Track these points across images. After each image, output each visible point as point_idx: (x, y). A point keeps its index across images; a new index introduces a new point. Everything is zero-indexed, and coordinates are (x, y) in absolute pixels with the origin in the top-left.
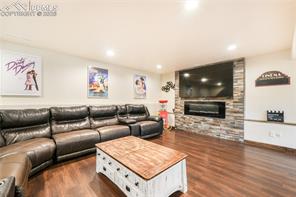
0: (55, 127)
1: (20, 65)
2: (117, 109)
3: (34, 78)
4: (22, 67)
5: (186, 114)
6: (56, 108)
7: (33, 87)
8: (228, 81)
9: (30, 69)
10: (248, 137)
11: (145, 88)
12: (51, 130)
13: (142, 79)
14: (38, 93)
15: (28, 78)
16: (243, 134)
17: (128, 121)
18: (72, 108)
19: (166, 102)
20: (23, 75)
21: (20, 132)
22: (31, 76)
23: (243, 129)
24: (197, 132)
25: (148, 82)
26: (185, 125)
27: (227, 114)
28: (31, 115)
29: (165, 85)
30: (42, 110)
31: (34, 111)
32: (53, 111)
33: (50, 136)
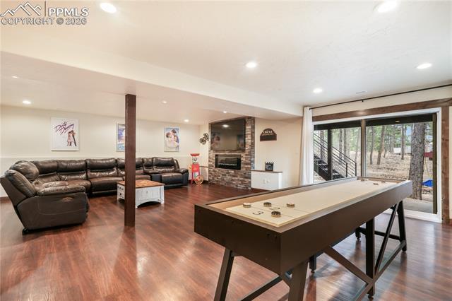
0: (90, 174)
1: (64, 127)
2: (143, 162)
3: (73, 136)
4: (65, 129)
5: (216, 167)
6: (90, 160)
7: (73, 144)
8: (242, 136)
9: (70, 130)
10: (253, 186)
11: (178, 141)
12: (87, 176)
13: (174, 132)
14: (77, 148)
15: (69, 136)
16: (250, 182)
17: (150, 172)
18: (102, 160)
19: (198, 155)
20: (66, 135)
21: (68, 175)
22: (71, 135)
23: (250, 178)
24: (223, 184)
25: (180, 134)
26: (216, 179)
27: (242, 165)
28: (73, 164)
29: (202, 136)
30: (80, 161)
31: (75, 162)
32: (88, 162)
33: (87, 179)
